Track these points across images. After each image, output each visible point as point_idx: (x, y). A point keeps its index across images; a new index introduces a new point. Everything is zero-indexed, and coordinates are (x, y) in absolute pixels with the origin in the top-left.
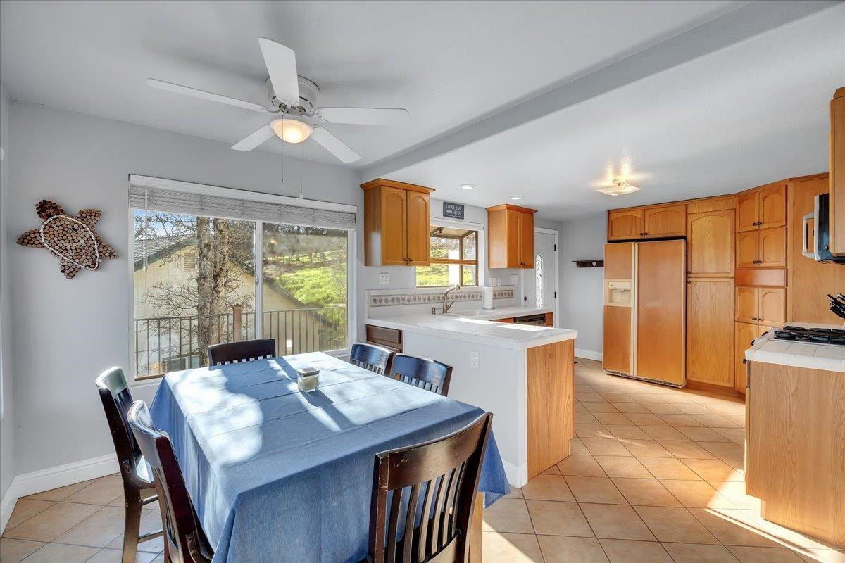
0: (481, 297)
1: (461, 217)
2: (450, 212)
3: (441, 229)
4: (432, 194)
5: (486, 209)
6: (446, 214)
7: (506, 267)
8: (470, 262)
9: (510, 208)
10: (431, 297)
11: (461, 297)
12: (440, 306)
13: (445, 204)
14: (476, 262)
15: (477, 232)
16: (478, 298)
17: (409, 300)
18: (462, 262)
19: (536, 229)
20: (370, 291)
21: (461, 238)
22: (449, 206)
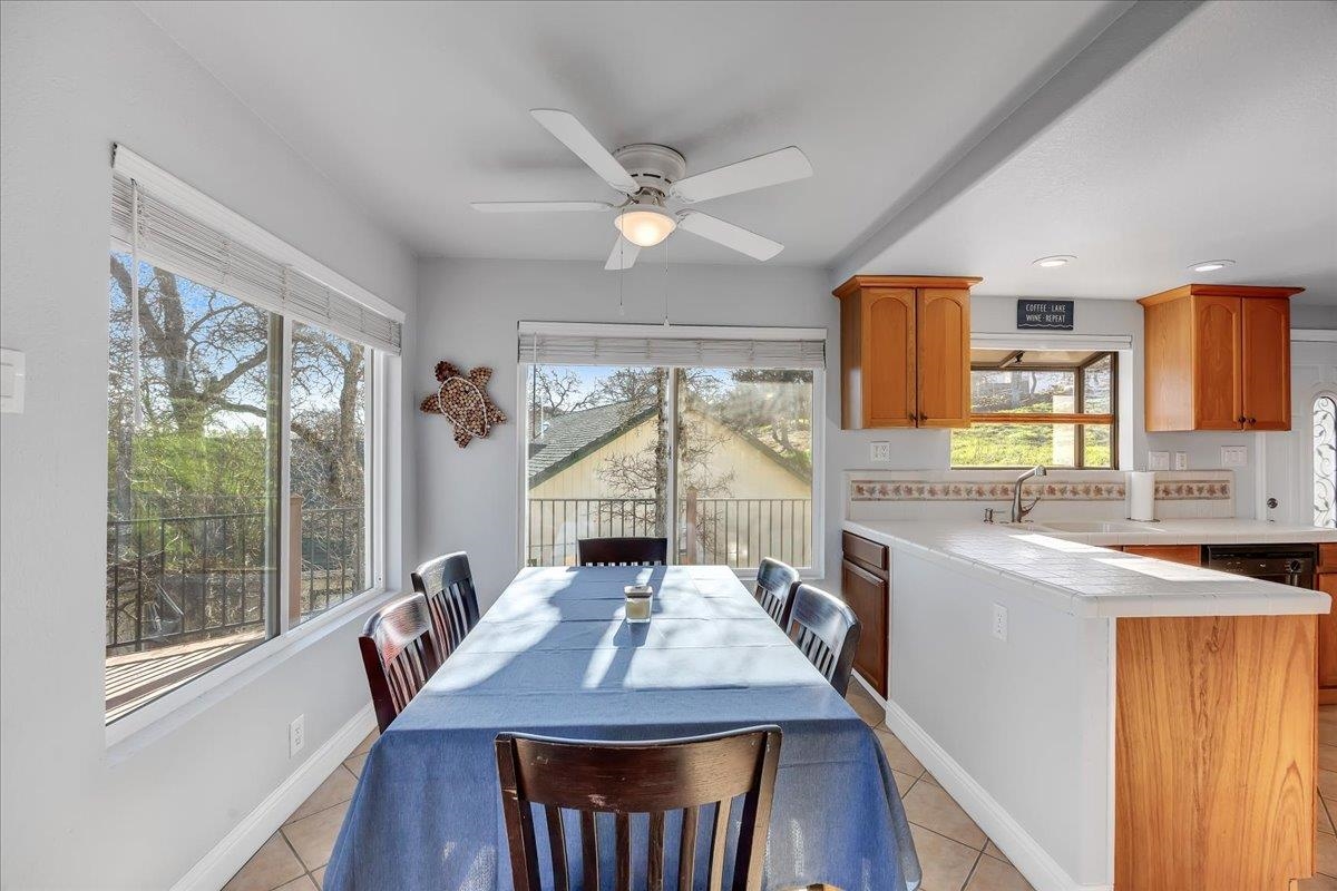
0: (1122, 493)
1: (1067, 323)
2: (1037, 318)
3: (1019, 355)
4: (975, 289)
5: (1138, 301)
6: (1023, 323)
7: (1191, 427)
8: (1096, 420)
9: (1201, 291)
10: (986, 488)
11: (1063, 491)
12: (1005, 507)
13: (1023, 304)
14: (1114, 419)
15: (1115, 355)
16: (1115, 495)
17: (932, 492)
18: (1079, 418)
19: (1295, 334)
20: (851, 473)
21: (1079, 370)
22: (1033, 307)
